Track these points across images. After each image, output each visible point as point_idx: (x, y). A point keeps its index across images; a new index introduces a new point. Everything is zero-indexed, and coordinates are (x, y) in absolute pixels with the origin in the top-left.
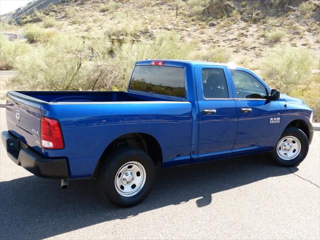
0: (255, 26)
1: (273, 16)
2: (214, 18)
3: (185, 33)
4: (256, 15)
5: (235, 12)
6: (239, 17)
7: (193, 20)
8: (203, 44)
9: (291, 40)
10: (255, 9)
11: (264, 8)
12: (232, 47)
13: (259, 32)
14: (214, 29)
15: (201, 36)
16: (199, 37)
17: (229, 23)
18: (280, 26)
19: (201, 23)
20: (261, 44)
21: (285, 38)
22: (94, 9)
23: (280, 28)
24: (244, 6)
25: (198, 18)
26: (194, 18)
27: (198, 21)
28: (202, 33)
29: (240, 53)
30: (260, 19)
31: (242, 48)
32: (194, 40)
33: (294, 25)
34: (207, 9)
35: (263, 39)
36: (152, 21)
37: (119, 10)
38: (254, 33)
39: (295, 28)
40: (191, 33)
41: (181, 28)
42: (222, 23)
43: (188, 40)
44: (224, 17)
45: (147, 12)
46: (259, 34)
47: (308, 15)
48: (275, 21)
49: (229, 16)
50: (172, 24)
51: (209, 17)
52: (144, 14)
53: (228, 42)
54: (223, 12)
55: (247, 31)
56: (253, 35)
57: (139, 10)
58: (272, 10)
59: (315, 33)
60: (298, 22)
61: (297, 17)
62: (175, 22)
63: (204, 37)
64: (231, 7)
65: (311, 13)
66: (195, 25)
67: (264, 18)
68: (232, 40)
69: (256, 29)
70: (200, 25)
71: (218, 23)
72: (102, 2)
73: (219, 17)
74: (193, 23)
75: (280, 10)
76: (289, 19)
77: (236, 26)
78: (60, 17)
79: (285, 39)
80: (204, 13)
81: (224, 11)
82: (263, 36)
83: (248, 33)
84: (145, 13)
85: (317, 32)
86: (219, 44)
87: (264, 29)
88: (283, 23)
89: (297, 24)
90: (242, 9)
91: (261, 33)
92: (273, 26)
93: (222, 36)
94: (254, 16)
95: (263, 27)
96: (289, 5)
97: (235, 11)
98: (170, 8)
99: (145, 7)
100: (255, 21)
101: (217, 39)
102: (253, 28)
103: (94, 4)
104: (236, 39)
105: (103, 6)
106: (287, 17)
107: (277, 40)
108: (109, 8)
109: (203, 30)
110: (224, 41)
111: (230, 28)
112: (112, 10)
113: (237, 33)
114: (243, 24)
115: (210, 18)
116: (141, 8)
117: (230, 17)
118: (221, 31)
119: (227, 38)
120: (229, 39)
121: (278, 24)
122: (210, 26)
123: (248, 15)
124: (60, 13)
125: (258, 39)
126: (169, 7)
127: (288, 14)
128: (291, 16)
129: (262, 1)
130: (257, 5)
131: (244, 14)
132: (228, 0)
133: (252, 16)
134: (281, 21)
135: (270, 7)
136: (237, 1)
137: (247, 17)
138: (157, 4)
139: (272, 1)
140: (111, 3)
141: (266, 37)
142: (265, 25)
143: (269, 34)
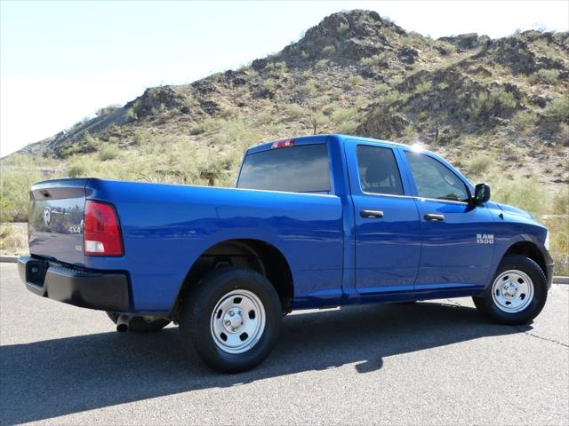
0: (442, 149)
1: (471, 133)
4: (444, 132)
5: (409, 128)
6: (417, 135)
9: (504, 170)
10: (442, 123)
11: (456, 122)
18: (484, 149)
21: (494, 166)
22: (181, 130)
23: (484, 151)
24: (424, 119)
30: (450, 139)
33: (507, 147)
34: (365, 125)
37: (221, 131)
39: (508, 152)
44: (393, 137)
45: (266, 133)
47: (528, 130)
48: (476, 141)
49: (399, 136)
54: (389, 129)
57: (254, 129)
58: (469, 124)
59: (542, 159)
60: (512, 141)
61: (511, 133)
64: (403, 121)
65: (533, 127)
67: (457, 137)
69: (445, 154)
72: (194, 120)
73: (384, 137)
75: (482, 123)
76: (497, 138)
78: (126, 143)
79: (494, 169)
80: (359, 130)
81: (391, 127)
85: (546, 156)
87: (459, 154)
88: (488, 143)
89: (511, 145)
90: (420, 124)
92: (472, 148)
94: (439, 133)
95: (456, 150)
96: (495, 116)
97: (410, 126)
98: (304, 125)
99: (264, 126)
100: (443, 142)
102: (441, 153)
103: (182, 123)
105: (195, 126)
106: (494, 134)
108: (205, 129)
112: (209, 131)
116: (257, 127)
117: (402, 136)
121: (481, 146)
123: (431, 132)
124: (126, 137)
126: (301, 124)
127: (495, 130)
128: (501, 133)
129: (453, 111)
130: (444, 117)
131: (424, 131)
132: (398, 111)
133: (437, 134)
134: (485, 141)
135: (466, 119)
136: (410, 111)
137: (430, 136)
138: (282, 121)
139: (468, 110)
140: (209, 120)
141: (462, 167)
142: (459, 147)
143: (467, 162)
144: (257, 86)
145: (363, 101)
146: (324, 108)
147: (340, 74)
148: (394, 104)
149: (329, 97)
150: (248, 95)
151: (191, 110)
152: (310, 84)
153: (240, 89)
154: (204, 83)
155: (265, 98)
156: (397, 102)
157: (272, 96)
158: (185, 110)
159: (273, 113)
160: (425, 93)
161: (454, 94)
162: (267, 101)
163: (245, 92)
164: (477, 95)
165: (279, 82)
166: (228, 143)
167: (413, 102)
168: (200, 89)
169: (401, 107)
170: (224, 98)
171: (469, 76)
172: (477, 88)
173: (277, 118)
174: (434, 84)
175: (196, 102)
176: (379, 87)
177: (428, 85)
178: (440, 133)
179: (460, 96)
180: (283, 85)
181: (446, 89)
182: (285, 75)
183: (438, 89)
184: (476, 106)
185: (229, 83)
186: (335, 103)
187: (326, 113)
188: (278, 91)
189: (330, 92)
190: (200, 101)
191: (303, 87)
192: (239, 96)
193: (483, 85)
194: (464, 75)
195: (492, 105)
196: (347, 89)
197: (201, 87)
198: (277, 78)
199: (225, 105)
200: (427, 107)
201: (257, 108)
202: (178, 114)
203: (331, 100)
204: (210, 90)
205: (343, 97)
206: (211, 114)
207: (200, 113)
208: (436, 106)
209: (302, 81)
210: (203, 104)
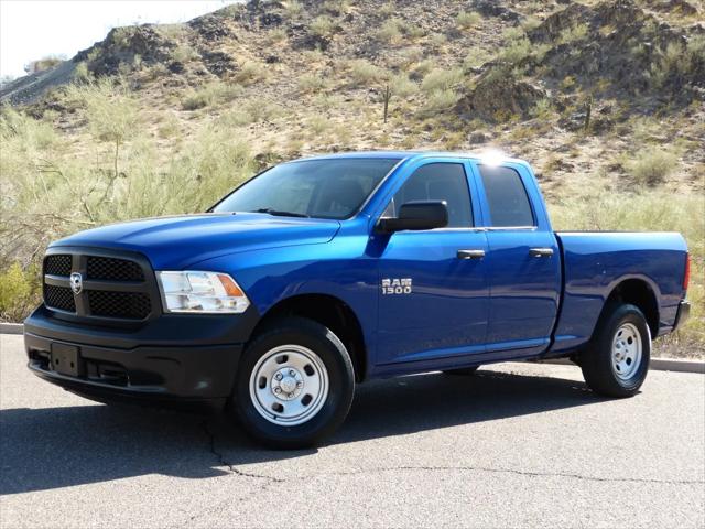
0: (596, 140)
1: (648, 114)
2: (487, 121)
4: (603, 112)
5: (542, 104)
6: (556, 117)
7: (428, 128)
9: (696, 178)
10: (598, 97)
11: (625, 95)
13: (607, 159)
17: (524, 135)
18: (669, 140)
19: (449, 134)
20: (607, 188)
21: (679, 171)
22: (166, 102)
23: (666, 146)
24: (569, 89)
25: (443, 122)
26: (431, 121)
27: (442, 130)
30: (611, 123)
34: (470, 97)
35: (616, 175)
36: (318, 131)
37: (235, 103)
38: (593, 161)
42: (507, 135)
44: (514, 119)
45: (310, 108)
46: (607, 163)
48: (655, 128)
49: (526, 117)
50: (369, 138)
51: (472, 119)
52: (300, 115)
54: (509, 106)
55: (575, 156)
56: (588, 166)
57: (290, 103)
58: (647, 99)
62: (378, 134)
64: (534, 92)
66: (431, 140)
67: (622, 120)
69: (598, 150)
70: (445, 140)
71: (496, 135)
72: (191, 84)
73: (499, 118)
74: (427, 134)
76: (693, 122)
77: (543, 141)
78: (72, 123)
79: (677, 176)
80: (459, 109)
81: (514, 101)
82: (616, 168)
83: (577, 161)
84: (304, 111)
87: (622, 150)
88: (675, 132)
90: (564, 96)
91: (613, 161)
92: (647, 140)
94: (593, 114)
95: (619, 143)
96: (693, 84)
97: (545, 101)
98: (375, 97)
99: (309, 96)
100: (599, 128)
102: (592, 148)
103: (170, 89)
104: (539, 176)
105: (191, 94)
106: (688, 115)
107: (654, 179)
108: (207, 100)
111: (527, 146)
112: (214, 103)
113: (543, 160)
114: (564, 137)
115: (474, 123)
116: (296, 98)
117: (531, 117)
121: (662, 137)
122: (471, 143)
123: (580, 111)
124: (72, 111)
125: (602, 175)
126: (372, 95)
127: (691, 107)
128: (701, 114)
129: (621, 75)
130: (603, 84)
131: (568, 109)
132: (527, 74)
133: (589, 115)
134: (672, 127)
135: (642, 91)
136: (549, 75)
137: (577, 118)
138: (340, 89)
139: (647, 74)
140: (216, 85)
141: (623, 171)
142: (625, 138)
143: (633, 164)
144: (300, 28)
145: (477, 57)
146: (413, 67)
147: (444, 8)
148: (521, 64)
149: (420, 50)
150: (284, 43)
151: (186, 67)
152: (390, 27)
153: (272, 32)
154: (211, 20)
155: (313, 48)
156: (528, 59)
157: (325, 45)
158: (176, 68)
159: (325, 75)
160: (576, 44)
161: (625, 46)
162: (317, 53)
163: (279, 38)
164: (664, 48)
165: (338, 21)
166: (243, 124)
167: (554, 60)
168: (202, 32)
169: (533, 68)
170: (243, 48)
171: (655, 14)
172: (666, 35)
173: (330, 84)
174: (592, 28)
175: (196, 54)
176: (509, 31)
177: (581, 30)
178: (595, 113)
179: (635, 50)
180: (345, 27)
181: (612, 37)
182: (350, 10)
183: (599, 38)
184: (659, 66)
185: (252, 21)
186: (431, 60)
187: (414, 77)
188: (336, 37)
189: (425, 40)
190: (201, 51)
191: (378, 31)
192: (270, 44)
193: (676, 30)
194: (647, 12)
195: (689, 64)
196: (453, 35)
197: (207, 29)
198: (336, 14)
199: (245, 59)
200: (578, 69)
201: (298, 65)
202: (164, 74)
203: (425, 55)
204: (221, 33)
205: (445, 48)
206: (219, 75)
207: (201, 73)
208: (593, 66)
209: (377, 20)
210: (208, 57)
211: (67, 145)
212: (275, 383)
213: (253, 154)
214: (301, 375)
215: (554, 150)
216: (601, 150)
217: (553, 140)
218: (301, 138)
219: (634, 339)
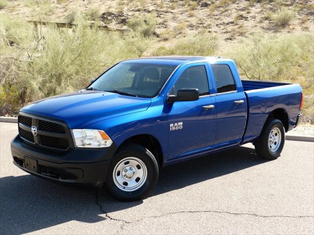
0: (259, 5)
3: (170, 15)
8: (190, 30)
9: (303, 23)
12: (226, 32)
13: (263, 14)
14: (206, 10)
15: (189, 19)
16: (187, 21)
17: (226, 2)
18: (291, 5)
19: (191, 2)
20: (263, 28)
21: (296, 20)
23: (290, 7)
27: (188, 0)
28: (191, 16)
29: (235, 41)
31: (238, 34)
32: (180, 24)
33: (309, 3)
35: (267, 22)
38: (257, 15)
39: (310, 7)
40: (177, 15)
41: (165, 9)
42: (217, 3)
43: (172, 24)
46: (263, 16)
50: (155, 4)
53: (222, 27)
55: (248, 13)
56: (254, 17)
62: (159, 2)
63: (193, 21)
66: (183, 5)
68: (228, 24)
69: (259, 10)
70: (189, 5)
71: (213, 3)
74: (181, 2)
77: (235, 6)
79: (295, 22)
82: (266, 19)
83: (249, 15)
86: (210, 30)
87: (270, 10)
91: (266, 15)
92: (281, 5)
93: (215, 19)
95: (269, 6)
101: (209, 22)
102: (256, 9)
104: (232, 23)
107: (284, 24)
109: (192, 12)
110: (217, 25)
111: (228, 8)
113: (234, 15)
114: (244, 4)
118: (216, 13)
119: (221, 22)
120: (224, 23)
121: (288, 3)
122: (201, 7)
125: (261, 22)
141: (271, 20)
142: (272, 4)
143: (275, 16)
211: (14, 7)
212: (124, 173)
213: (101, 13)
214: (135, 169)
215: (239, 10)
216: (260, 10)
217: (239, 5)
218: (123, 4)
219: (278, 134)
